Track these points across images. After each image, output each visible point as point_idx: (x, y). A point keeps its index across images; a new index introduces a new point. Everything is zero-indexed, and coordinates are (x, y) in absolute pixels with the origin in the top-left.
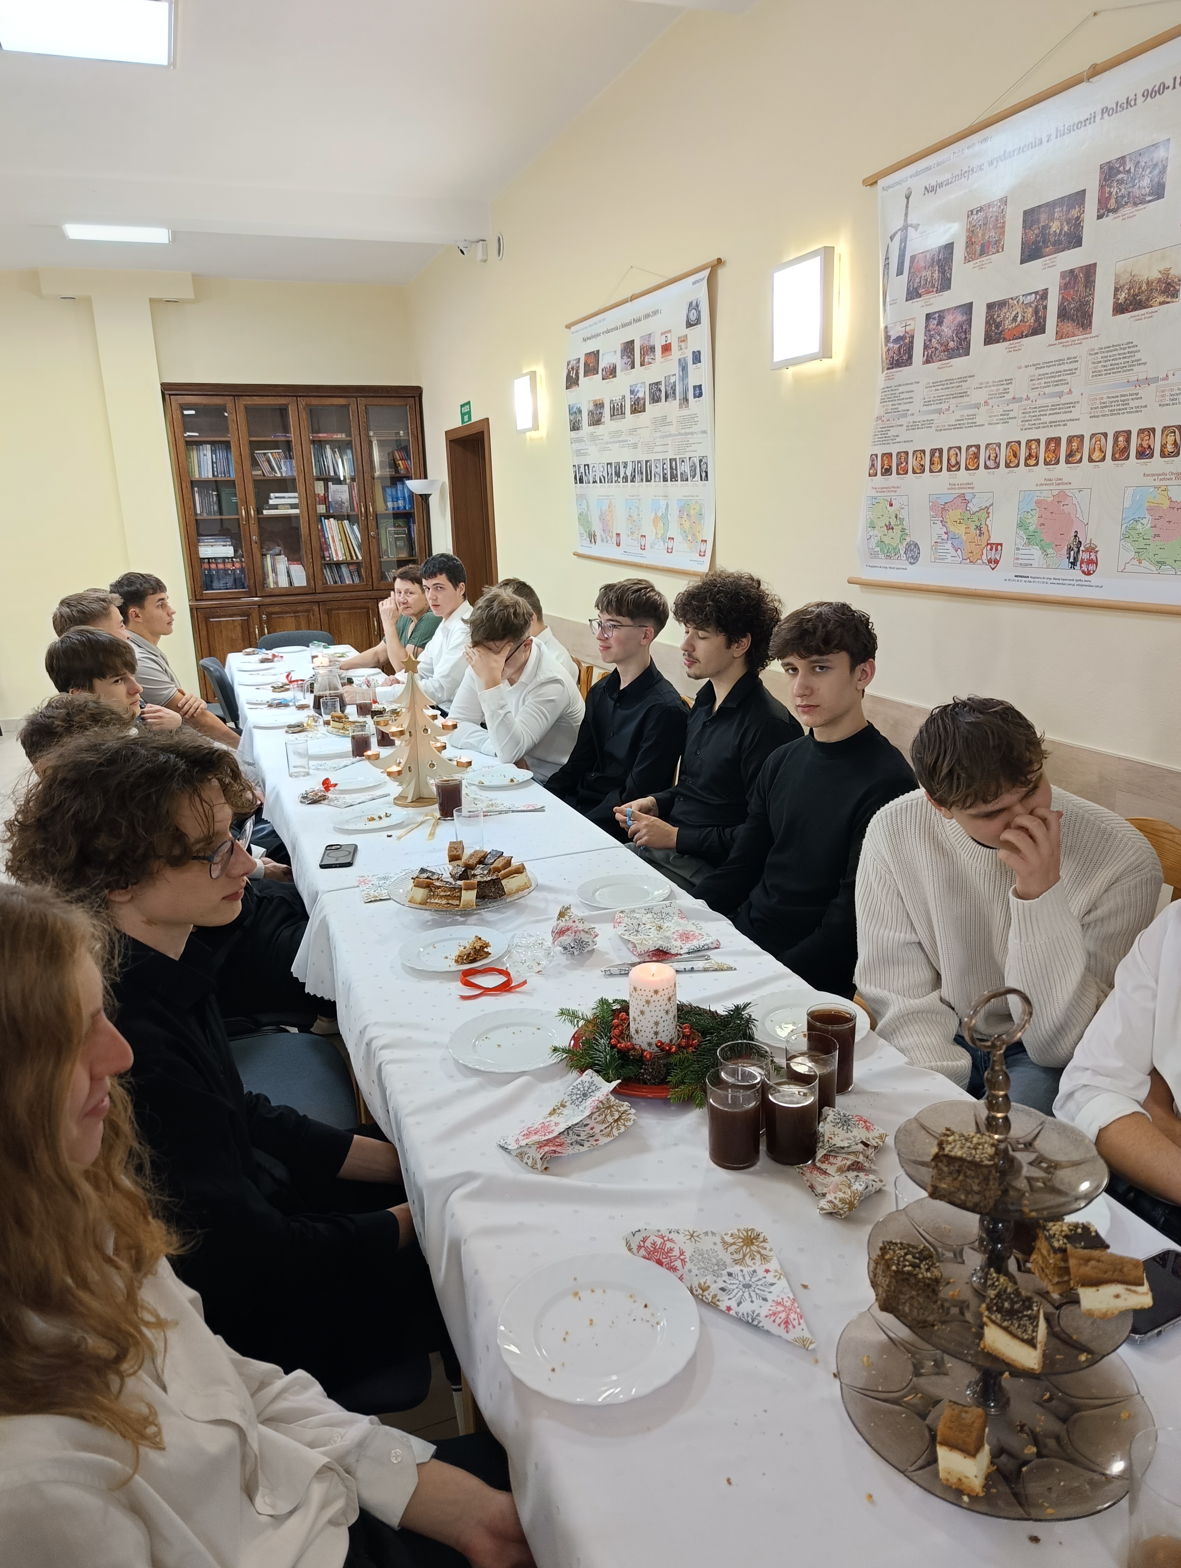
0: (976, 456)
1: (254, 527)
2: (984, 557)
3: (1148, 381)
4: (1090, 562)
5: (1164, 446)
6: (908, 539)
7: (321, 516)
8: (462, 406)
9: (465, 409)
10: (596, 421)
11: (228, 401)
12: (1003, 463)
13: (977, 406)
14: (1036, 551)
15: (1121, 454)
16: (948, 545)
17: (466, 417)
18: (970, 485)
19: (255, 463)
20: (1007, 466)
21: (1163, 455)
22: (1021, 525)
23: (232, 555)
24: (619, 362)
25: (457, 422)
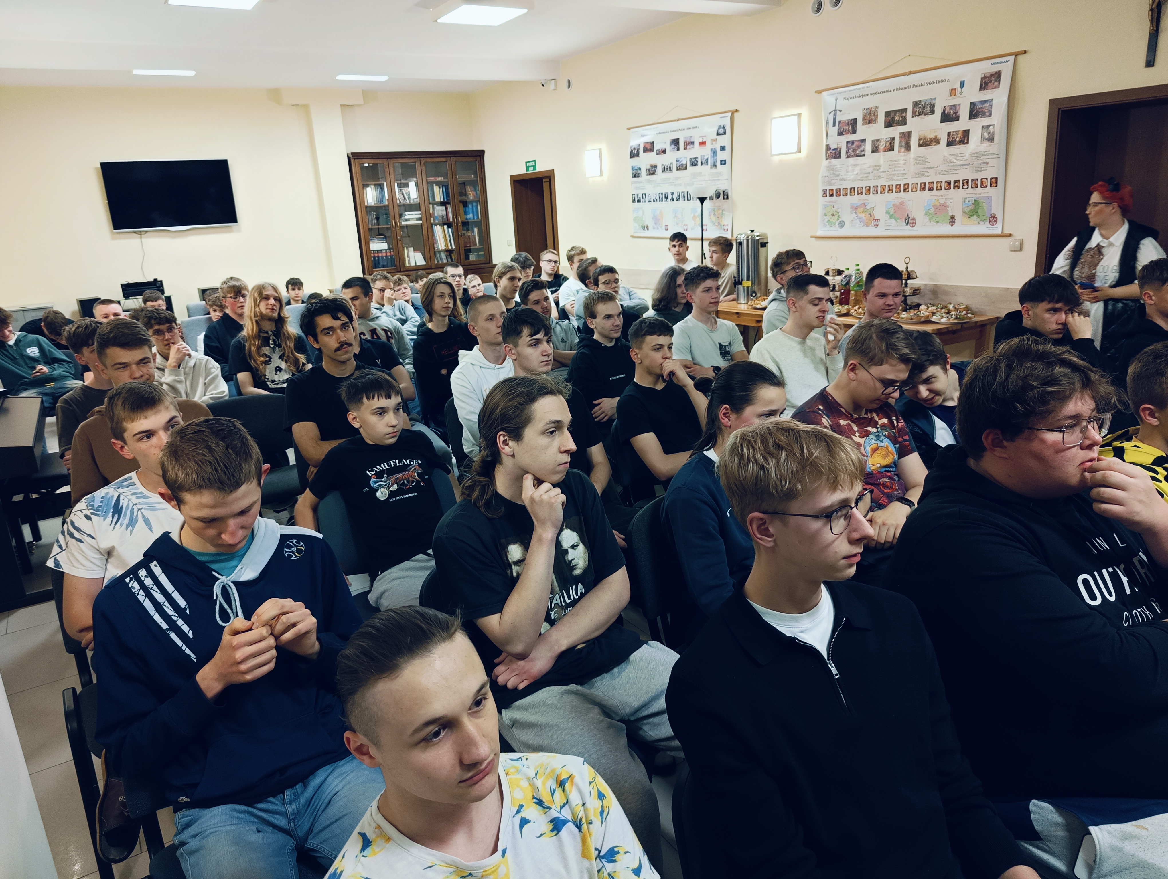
0: (869, 190)
1: (399, 232)
2: (873, 224)
3: (931, 168)
4: (913, 223)
5: (937, 187)
6: (840, 220)
7: (431, 224)
8: (528, 162)
9: (531, 164)
10: (651, 173)
11: (385, 161)
12: (879, 192)
13: (869, 173)
14: (893, 221)
15: (923, 189)
16: (858, 221)
17: (531, 169)
18: (866, 200)
20: (881, 193)
21: (937, 190)
22: (887, 212)
23: (387, 248)
24: (668, 147)
25: (522, 171)
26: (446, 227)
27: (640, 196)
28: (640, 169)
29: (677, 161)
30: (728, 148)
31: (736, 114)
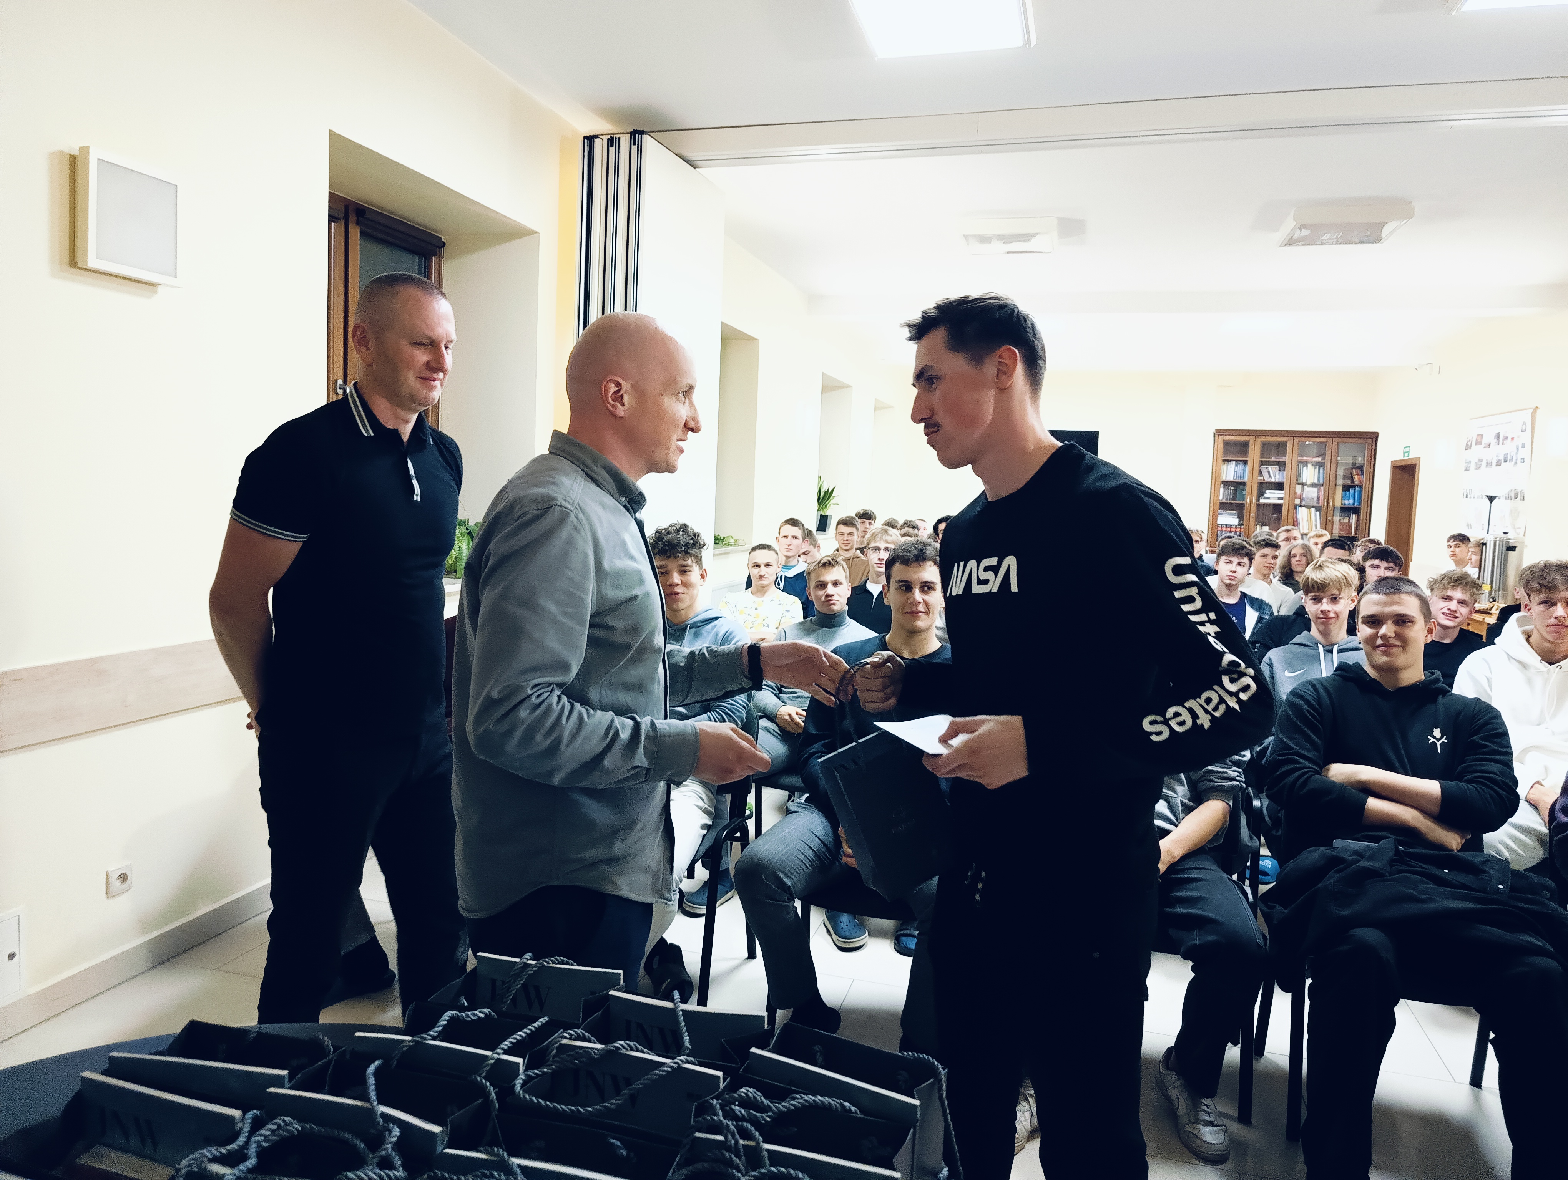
1: (1253, 508)
7: (1297, 505)
8: (1404, 448)
9: (1406, 450)
10: (1478, 468)
11: (1251, 439)
17: (1406, 455)
19: (1261, 473)
23: (1237, 524)
24: (1493, 442)
25: (1399, 456)
26: (1313, 510)
27: (1468, 491)
28: (1470, 462)
29: (1497, 456)
30: (1528, 445)
31: (1538, 411)
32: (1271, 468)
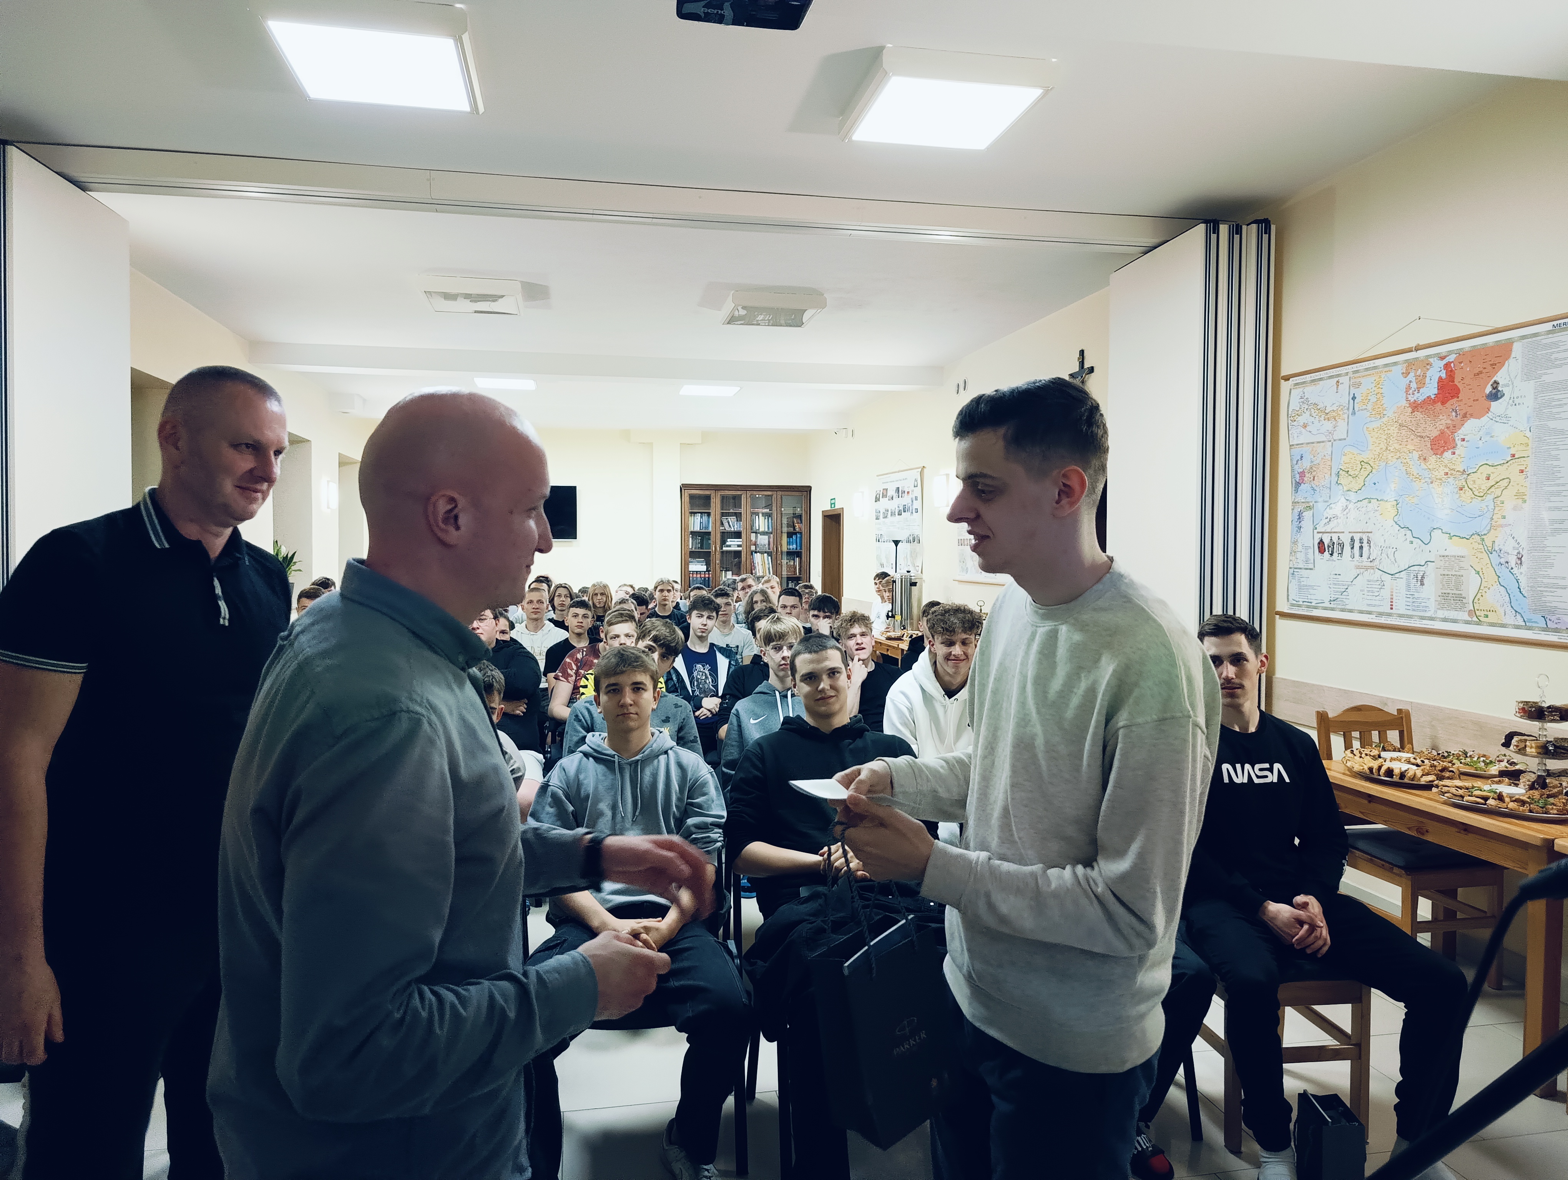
1: (718, 556)
6: (966, 566)
8: (831, 500)
9: (833, 501)
10: (885, 517)
11: (711, 493)
17: (833, 506)
19: (722, 524)
23: (705, 570)
24: (895, 495)
25: (828, 507)
26: (766, 555)
27: (880, 537)
28: (880, 512)
29: (898, 507)
30: (919, 498)
31: (925, 470)
32: (729, 519)
